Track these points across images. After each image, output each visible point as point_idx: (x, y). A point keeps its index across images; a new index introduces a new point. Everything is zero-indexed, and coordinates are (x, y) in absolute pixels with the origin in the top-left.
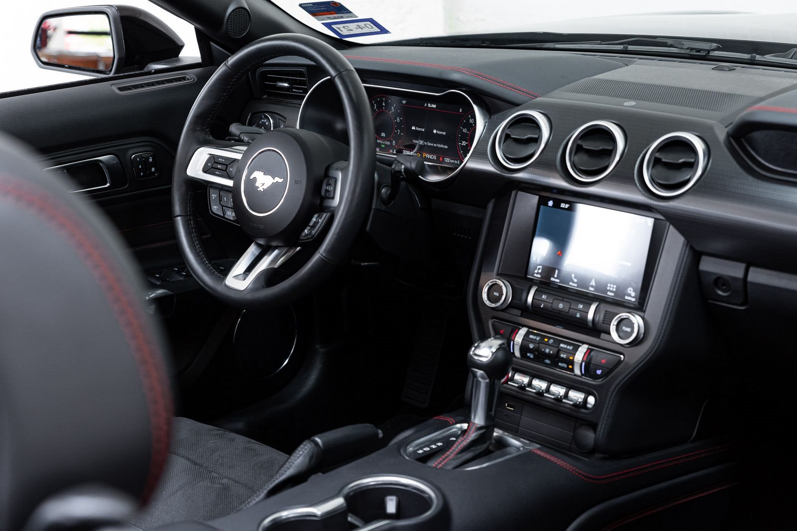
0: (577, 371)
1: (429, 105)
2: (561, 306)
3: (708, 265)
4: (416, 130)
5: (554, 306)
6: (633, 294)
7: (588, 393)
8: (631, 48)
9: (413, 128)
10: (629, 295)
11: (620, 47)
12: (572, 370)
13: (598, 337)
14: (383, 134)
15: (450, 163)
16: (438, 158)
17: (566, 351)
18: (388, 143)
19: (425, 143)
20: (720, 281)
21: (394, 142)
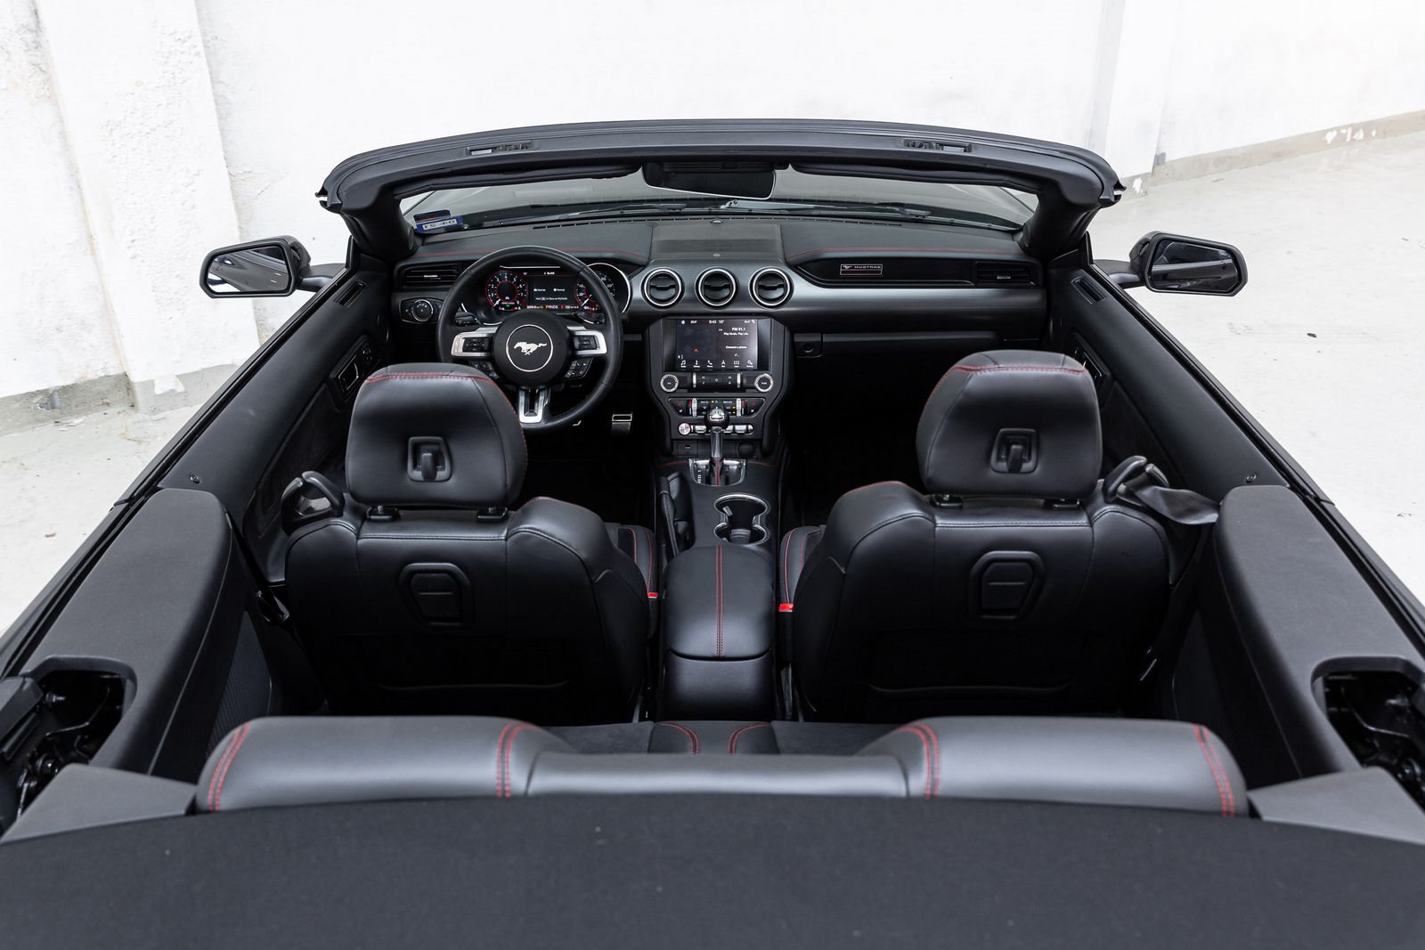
0: (739, 414)
2: (717, 380)
3: (799, 338)
4: (538, 292)
5: (712, 381)
7: (747, 424)
12: (735, 414)
13: (745, 392)
14: (507, 298)
15: (570, 310)
16: (560, 307)
17: (728, 405)
18: (513, 303)
19: (548, 299)
20: (808, 345)
21: (518, 302)
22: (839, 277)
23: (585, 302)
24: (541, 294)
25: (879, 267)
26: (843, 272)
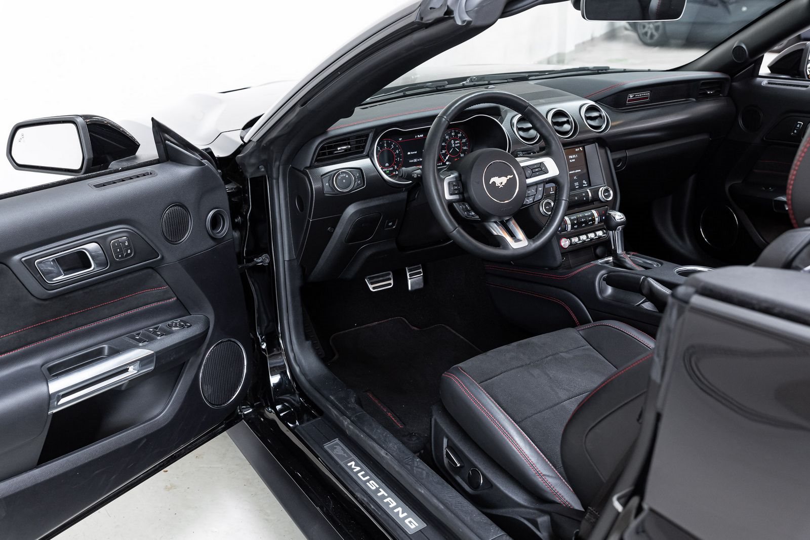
1: (419, 136)
3: (614, 156)
4: (411, 154)
6: (586, 183)
8: (408, 93)
9: (409, 153)
10: (584, 184)
11: (402, 94)
14: (387, 165)
17: (590, 216)
18: (392, 169)
19: (418, 160)
20: (619, 161)
21: (396, 167)
22: (625, 105)
23: (447, 158)
24: (413, 157)
25: (647, 94)
26: (629, 101)
